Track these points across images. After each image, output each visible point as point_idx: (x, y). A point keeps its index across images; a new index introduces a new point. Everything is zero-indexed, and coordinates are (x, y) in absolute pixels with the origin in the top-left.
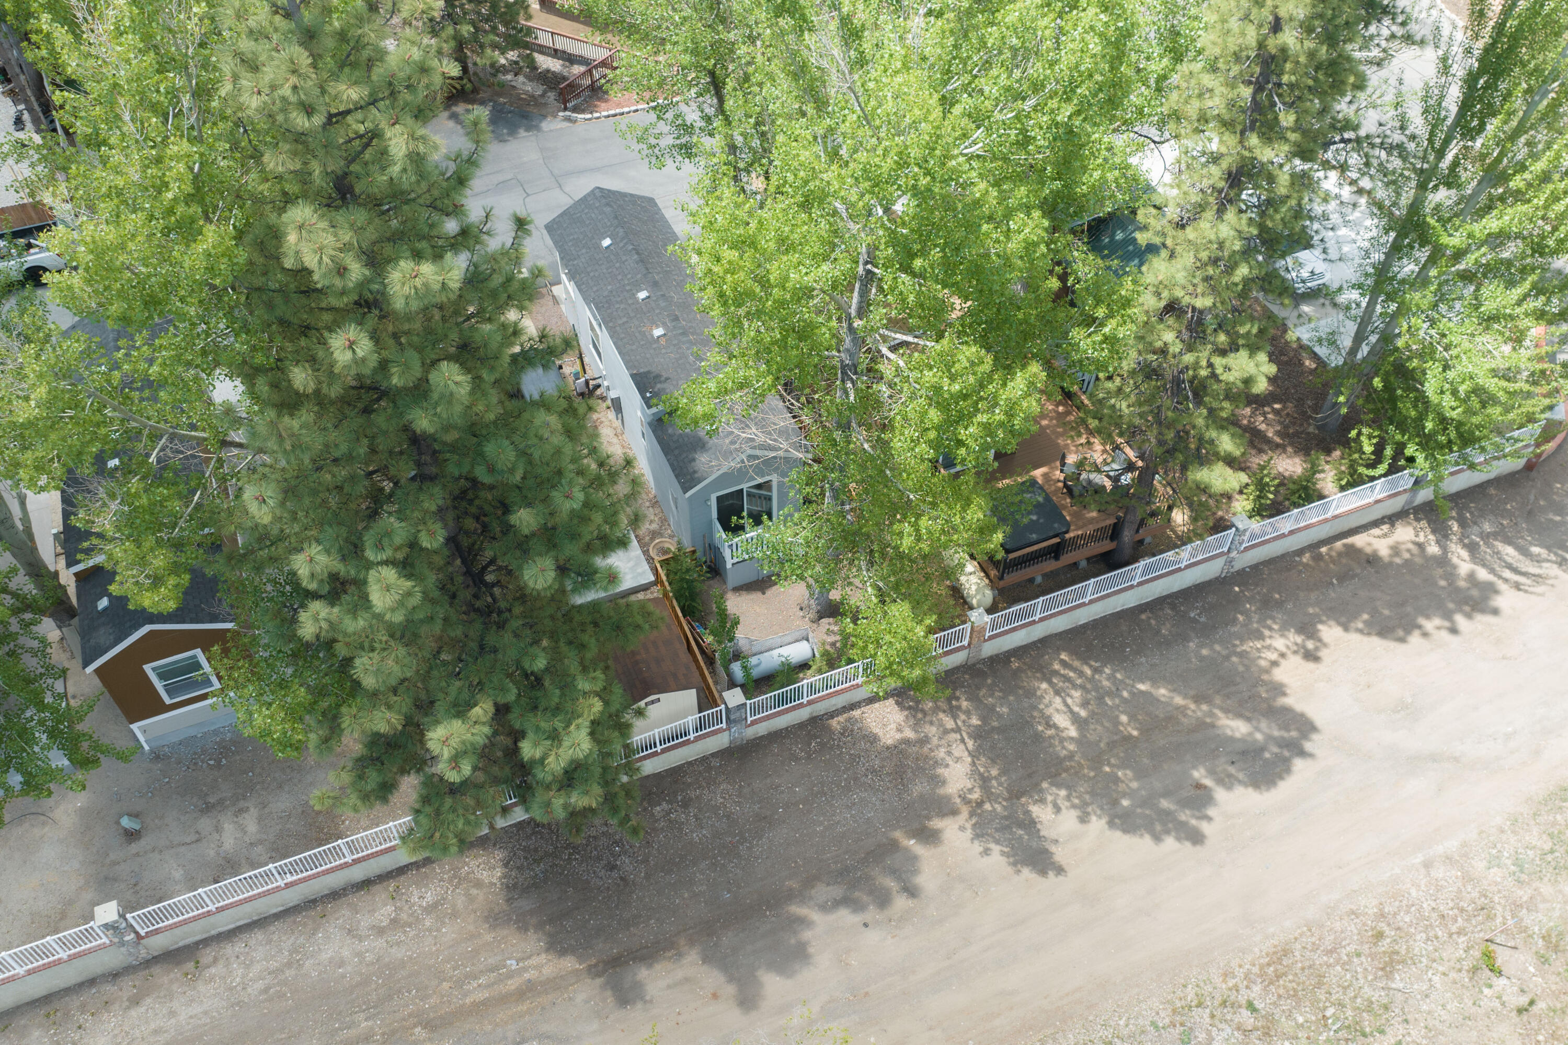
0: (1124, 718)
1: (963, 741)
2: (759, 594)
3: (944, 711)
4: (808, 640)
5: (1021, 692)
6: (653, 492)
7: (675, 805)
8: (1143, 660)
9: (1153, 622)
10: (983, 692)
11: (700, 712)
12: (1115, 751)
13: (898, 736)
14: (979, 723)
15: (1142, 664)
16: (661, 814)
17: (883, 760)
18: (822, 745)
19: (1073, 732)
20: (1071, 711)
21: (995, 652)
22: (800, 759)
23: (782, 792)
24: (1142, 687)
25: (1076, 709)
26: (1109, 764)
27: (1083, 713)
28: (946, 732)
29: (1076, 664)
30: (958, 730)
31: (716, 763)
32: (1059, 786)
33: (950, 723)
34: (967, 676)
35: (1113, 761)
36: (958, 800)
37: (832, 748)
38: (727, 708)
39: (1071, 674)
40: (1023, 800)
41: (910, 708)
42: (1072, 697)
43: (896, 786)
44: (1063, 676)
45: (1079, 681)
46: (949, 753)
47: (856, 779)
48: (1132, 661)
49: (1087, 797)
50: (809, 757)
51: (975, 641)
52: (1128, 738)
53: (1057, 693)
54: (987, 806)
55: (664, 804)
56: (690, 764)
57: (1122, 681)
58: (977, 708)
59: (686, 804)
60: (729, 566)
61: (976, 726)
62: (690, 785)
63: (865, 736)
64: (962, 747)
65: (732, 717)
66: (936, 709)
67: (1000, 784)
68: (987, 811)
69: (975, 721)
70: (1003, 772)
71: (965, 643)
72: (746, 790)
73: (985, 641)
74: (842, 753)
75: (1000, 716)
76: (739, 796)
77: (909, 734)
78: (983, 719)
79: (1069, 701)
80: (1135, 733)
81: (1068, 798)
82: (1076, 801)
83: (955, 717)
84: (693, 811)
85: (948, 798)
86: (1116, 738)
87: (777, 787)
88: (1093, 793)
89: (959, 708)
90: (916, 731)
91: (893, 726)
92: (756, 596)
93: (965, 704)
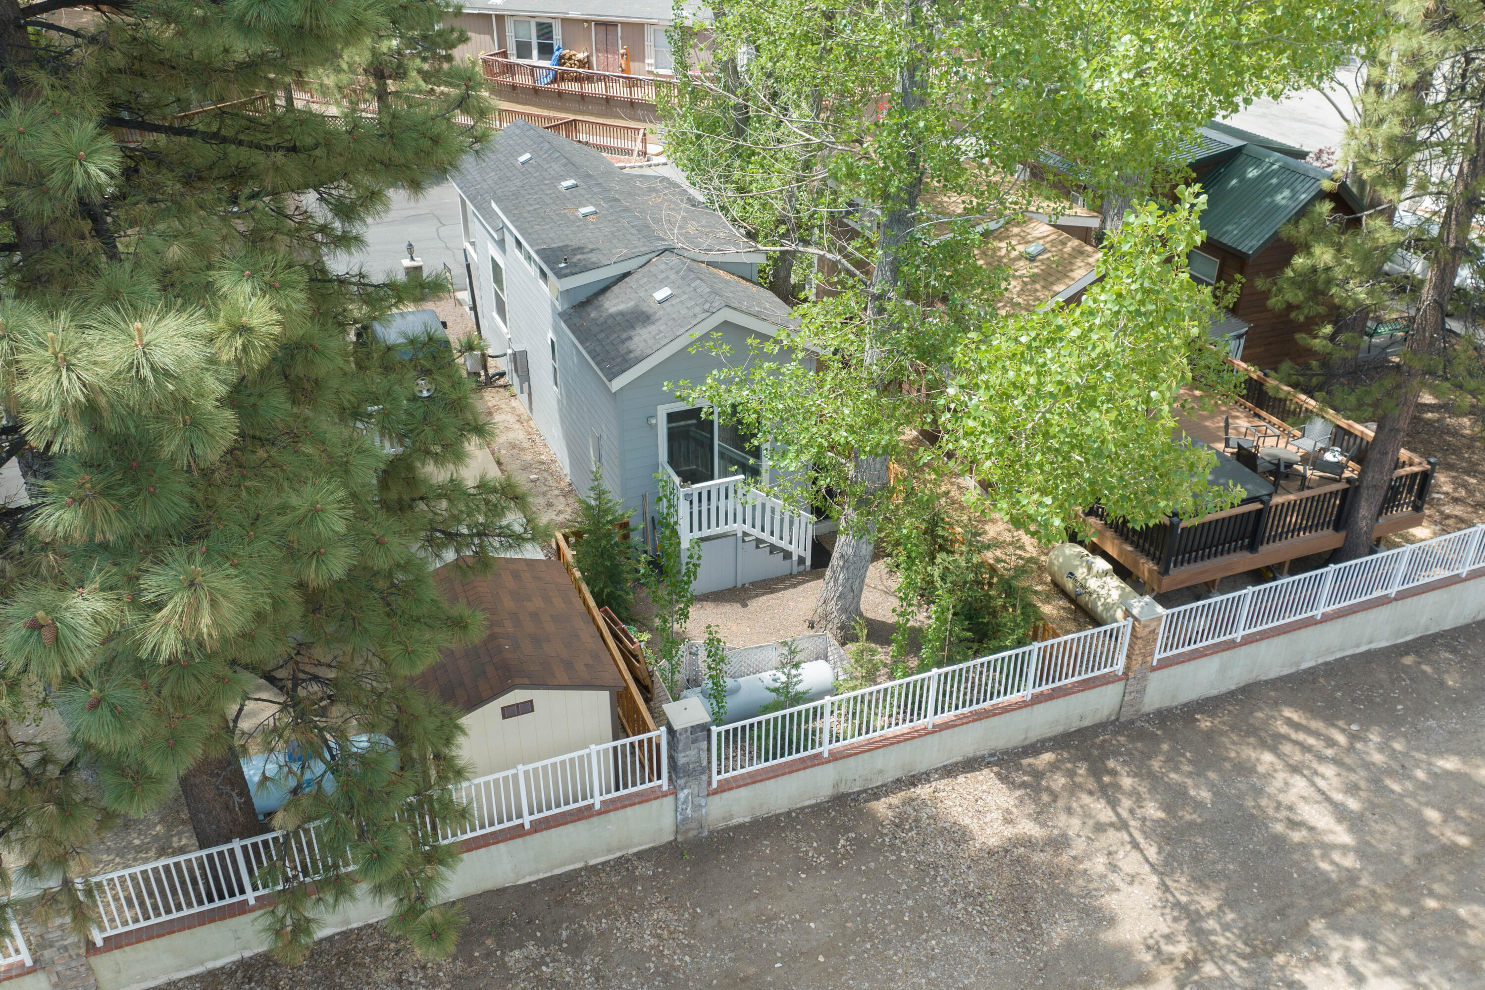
0: (1432, 815)
1: (1136, 845)
2: (737, 607)
3: (1091, 793)
4: (826, 658)
5: (1227, 765)
6: (568, 479)
7: (553, 948)
8: (1432, 723)
9: (1427, 668)
10: (1156, 764)
11: (615, 738)
12: (1437, 872)
13: (1009, 832)
14: (1160, 814)
15: (1430, 728)
16: (522, 965)
17: (986, 873)
18: (861, 844)
19: (1342, 836)
20: (1328, 799)
21: (1167, 703)
22: (816, 868)
23: (782, 930)
24: (1450, 764)
25: (1338, 797)
26: (1432, 894)
27: (1353, 804)
28: (1100, 828)
29: (1316, 724)
30: (1122, 825)
31: (645, 870)
32: (1346, 931)
33: (1105, 814)
34: (1122, 739)
35: (1438, 888)
36: (1147, 957)
37: (879, 849)
38: (671, 731)
39: (1311, 741)
40: (1280, 959)
41: (1024, 785)
42: (1323, 777)
43: (1015, 925)
44: (1296, 743)
45: (1329, 752)
46: (1114, 867)
47: (932, 909)
48: (1413, 725)
49: (1410, 955)
50: (834, 865)
51: (1136, 666)
52: (1451, 850)
53: (1295, 769)
54: (1209, 969)
55: (531, 946)
56: (592, 870)
57: (1405, 754)
58: (1153, 790)
59: (576, 947)
60: (685, 544)
61: (1158, 821)
62: (589, 909)
63: (942, 832)
64: (1135, 855)
65: (682, 760)
66: (1074, 789)
67: (1226, 927)
68: (1211, 979)
69: (1153, 811)
70: (1229, 902)
71: (1119, 667)
72: (705, 924)
73: (1154, 669)
74: (900, 858)
75: (1199, 805)
76: (691, 933)
77: (1029, 828)
78: (1167, 808)
79: (1321, 783)
80: (1463, 841)
81: (1372, 954)
82: (1392, 962)
83: (1113, 804)
84: (590, 961)
85: (1124, 951)
86: (1429, 848)
87: (769, 919)
88: (1418, 946)
89: (1117, 787)
90: (1043, 825)
91: (997, 815)
92: (732, 609)
93: (1127, 782)
